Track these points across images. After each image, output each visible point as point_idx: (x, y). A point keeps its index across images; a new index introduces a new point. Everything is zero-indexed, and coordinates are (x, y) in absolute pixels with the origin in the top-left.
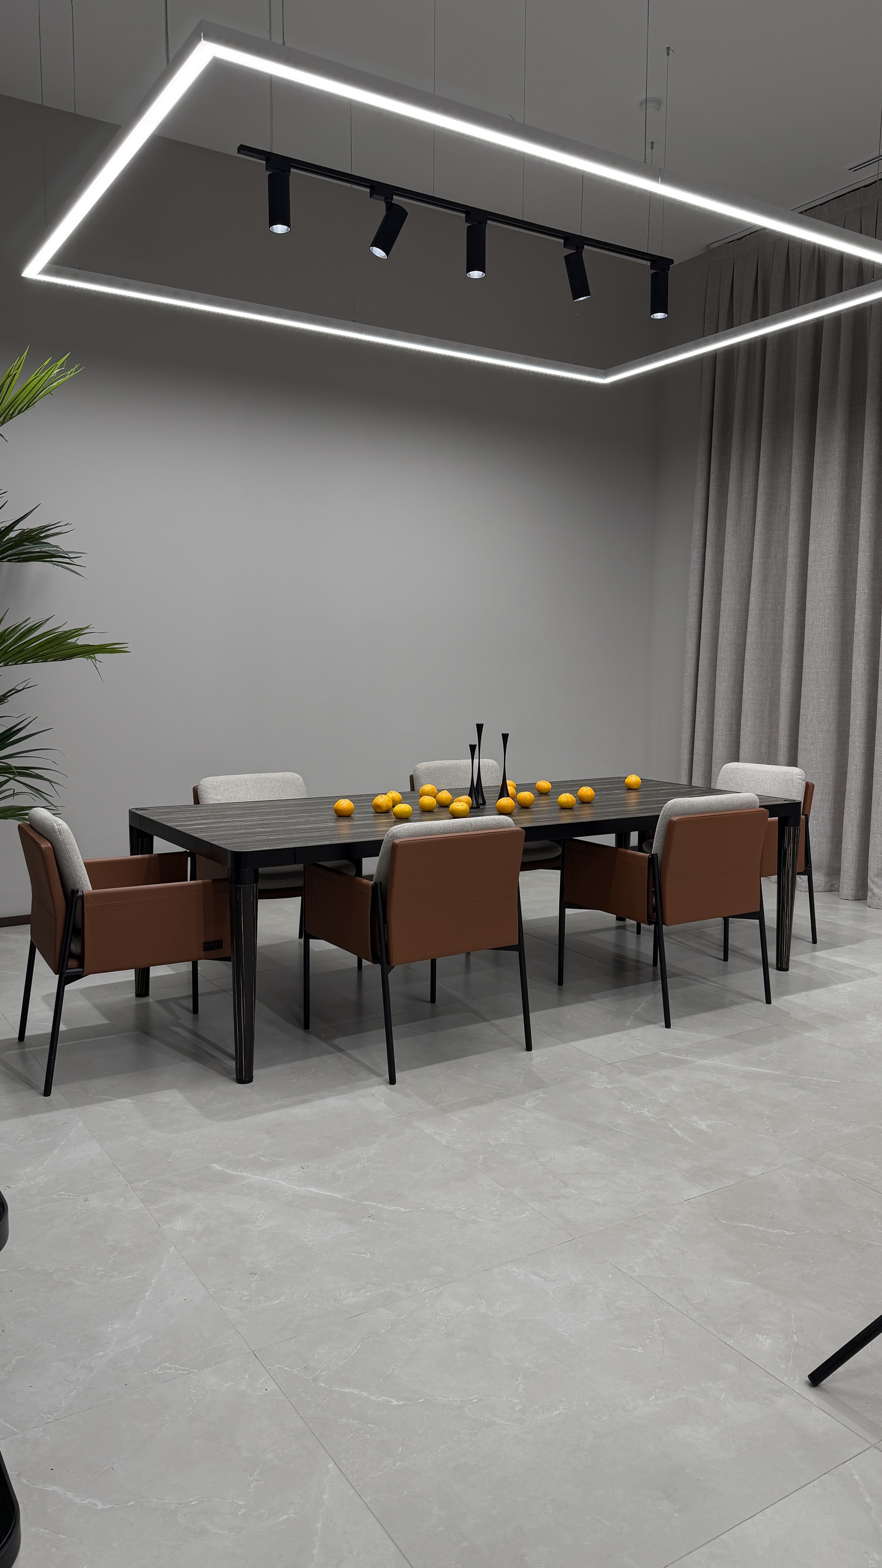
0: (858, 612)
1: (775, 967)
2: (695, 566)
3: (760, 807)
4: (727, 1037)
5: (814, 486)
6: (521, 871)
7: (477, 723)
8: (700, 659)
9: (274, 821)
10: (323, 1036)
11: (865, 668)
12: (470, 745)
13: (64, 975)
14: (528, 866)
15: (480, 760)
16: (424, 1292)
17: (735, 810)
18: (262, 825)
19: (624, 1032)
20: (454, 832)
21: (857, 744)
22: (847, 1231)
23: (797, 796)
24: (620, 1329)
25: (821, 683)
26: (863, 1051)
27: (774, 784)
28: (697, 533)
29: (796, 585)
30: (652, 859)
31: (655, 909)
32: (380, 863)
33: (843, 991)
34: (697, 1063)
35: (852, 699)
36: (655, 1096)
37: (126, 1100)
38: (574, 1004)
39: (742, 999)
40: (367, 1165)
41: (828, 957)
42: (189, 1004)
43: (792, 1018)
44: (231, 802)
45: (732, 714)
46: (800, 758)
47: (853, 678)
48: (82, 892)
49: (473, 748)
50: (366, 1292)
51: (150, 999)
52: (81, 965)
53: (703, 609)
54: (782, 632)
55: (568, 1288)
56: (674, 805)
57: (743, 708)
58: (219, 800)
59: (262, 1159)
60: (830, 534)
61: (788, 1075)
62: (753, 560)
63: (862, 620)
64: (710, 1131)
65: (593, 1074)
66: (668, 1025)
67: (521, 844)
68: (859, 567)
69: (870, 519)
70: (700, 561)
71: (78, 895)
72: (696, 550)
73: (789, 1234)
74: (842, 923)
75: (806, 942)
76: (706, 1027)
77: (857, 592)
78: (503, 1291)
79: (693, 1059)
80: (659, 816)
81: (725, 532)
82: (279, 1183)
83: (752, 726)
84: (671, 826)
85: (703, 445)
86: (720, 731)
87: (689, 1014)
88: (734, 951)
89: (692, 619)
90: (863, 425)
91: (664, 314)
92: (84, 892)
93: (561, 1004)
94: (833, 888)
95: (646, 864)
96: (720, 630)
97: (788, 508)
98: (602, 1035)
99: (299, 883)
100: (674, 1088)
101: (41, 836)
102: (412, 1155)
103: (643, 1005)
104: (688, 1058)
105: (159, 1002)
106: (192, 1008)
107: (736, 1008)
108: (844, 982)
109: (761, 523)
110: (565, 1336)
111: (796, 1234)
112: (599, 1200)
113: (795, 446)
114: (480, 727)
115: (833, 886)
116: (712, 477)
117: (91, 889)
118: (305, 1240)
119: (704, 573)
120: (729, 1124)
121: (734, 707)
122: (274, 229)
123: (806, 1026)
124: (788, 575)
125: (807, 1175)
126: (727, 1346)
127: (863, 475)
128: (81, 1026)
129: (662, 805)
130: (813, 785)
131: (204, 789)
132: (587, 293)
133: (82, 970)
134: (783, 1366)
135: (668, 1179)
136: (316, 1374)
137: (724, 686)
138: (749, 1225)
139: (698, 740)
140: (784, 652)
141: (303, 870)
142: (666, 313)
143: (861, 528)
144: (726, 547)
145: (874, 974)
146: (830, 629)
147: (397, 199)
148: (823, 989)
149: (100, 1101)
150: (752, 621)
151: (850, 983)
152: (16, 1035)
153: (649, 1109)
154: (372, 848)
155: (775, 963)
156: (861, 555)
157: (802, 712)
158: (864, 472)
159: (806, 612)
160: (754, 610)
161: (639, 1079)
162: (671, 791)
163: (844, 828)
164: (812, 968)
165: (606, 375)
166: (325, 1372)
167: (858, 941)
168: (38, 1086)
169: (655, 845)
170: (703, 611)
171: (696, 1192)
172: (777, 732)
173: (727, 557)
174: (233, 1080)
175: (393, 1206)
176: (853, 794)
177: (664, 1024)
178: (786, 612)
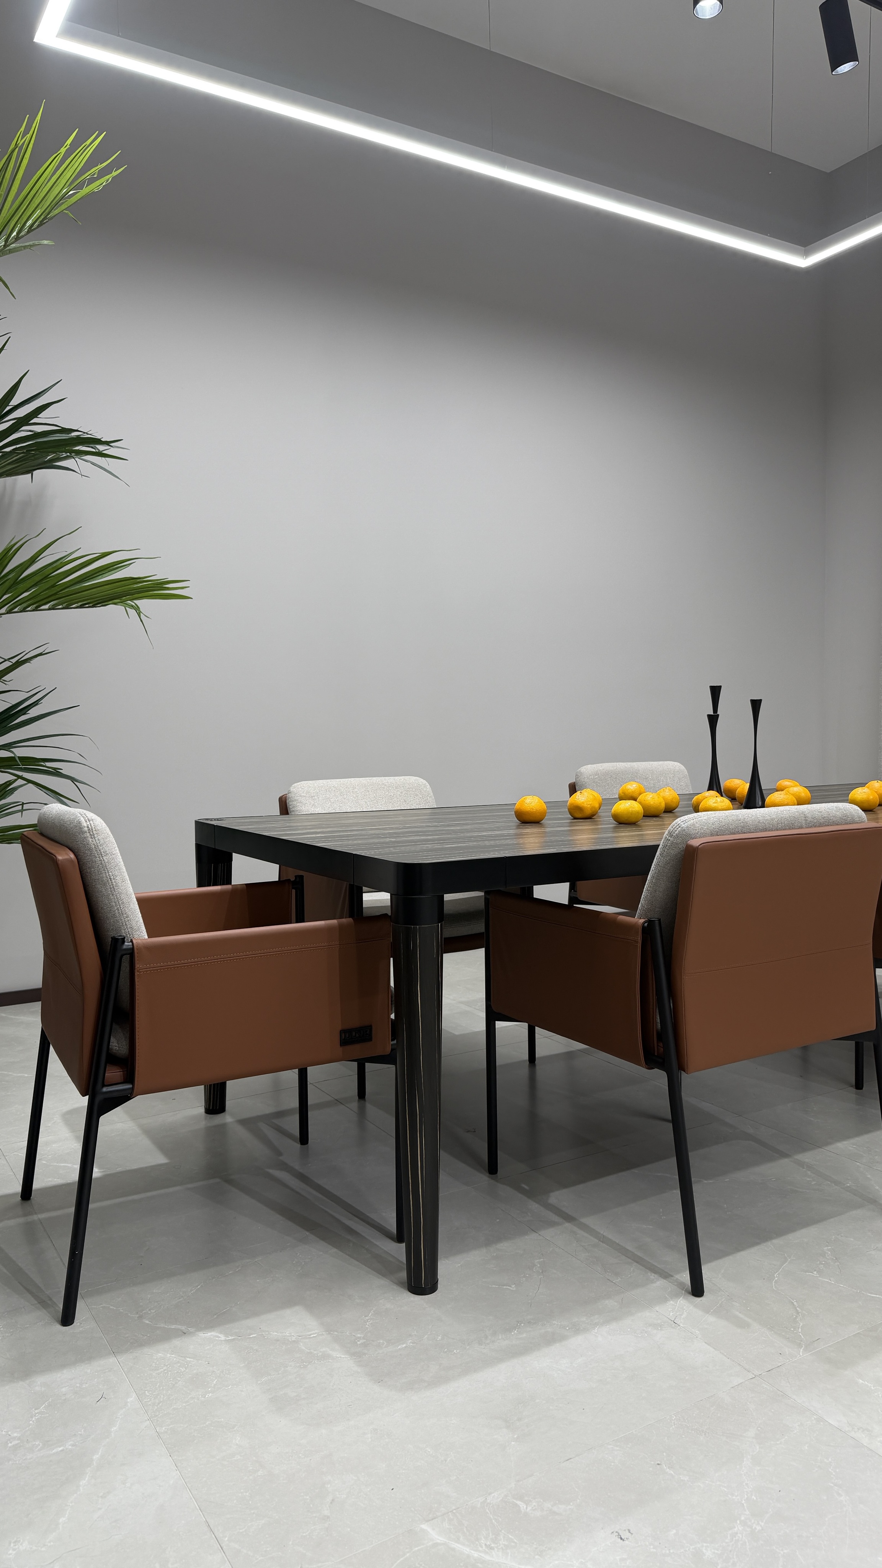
7: (709, 685)
10: (526, 1187)
13: (99, 1098)
37: (212, 1333)
42: (293, 1124)
48: (132, 941)
51: (227, 1118)
52: (129, 1078)
71: (124, 947)
92: (134, 941)
101: (57, 844)
105: (244, 1122)
106: (298, 1134)
114: (715, 691)
117: (146, 937)
128: (124, 1170)
131: (296, 798)
133: (131, 1086)
141: (484, 902)
149: (166, 1336)
152: (18, 1188)
165: (806, 254)
168: (51, 1299)
174: (400, 1284)
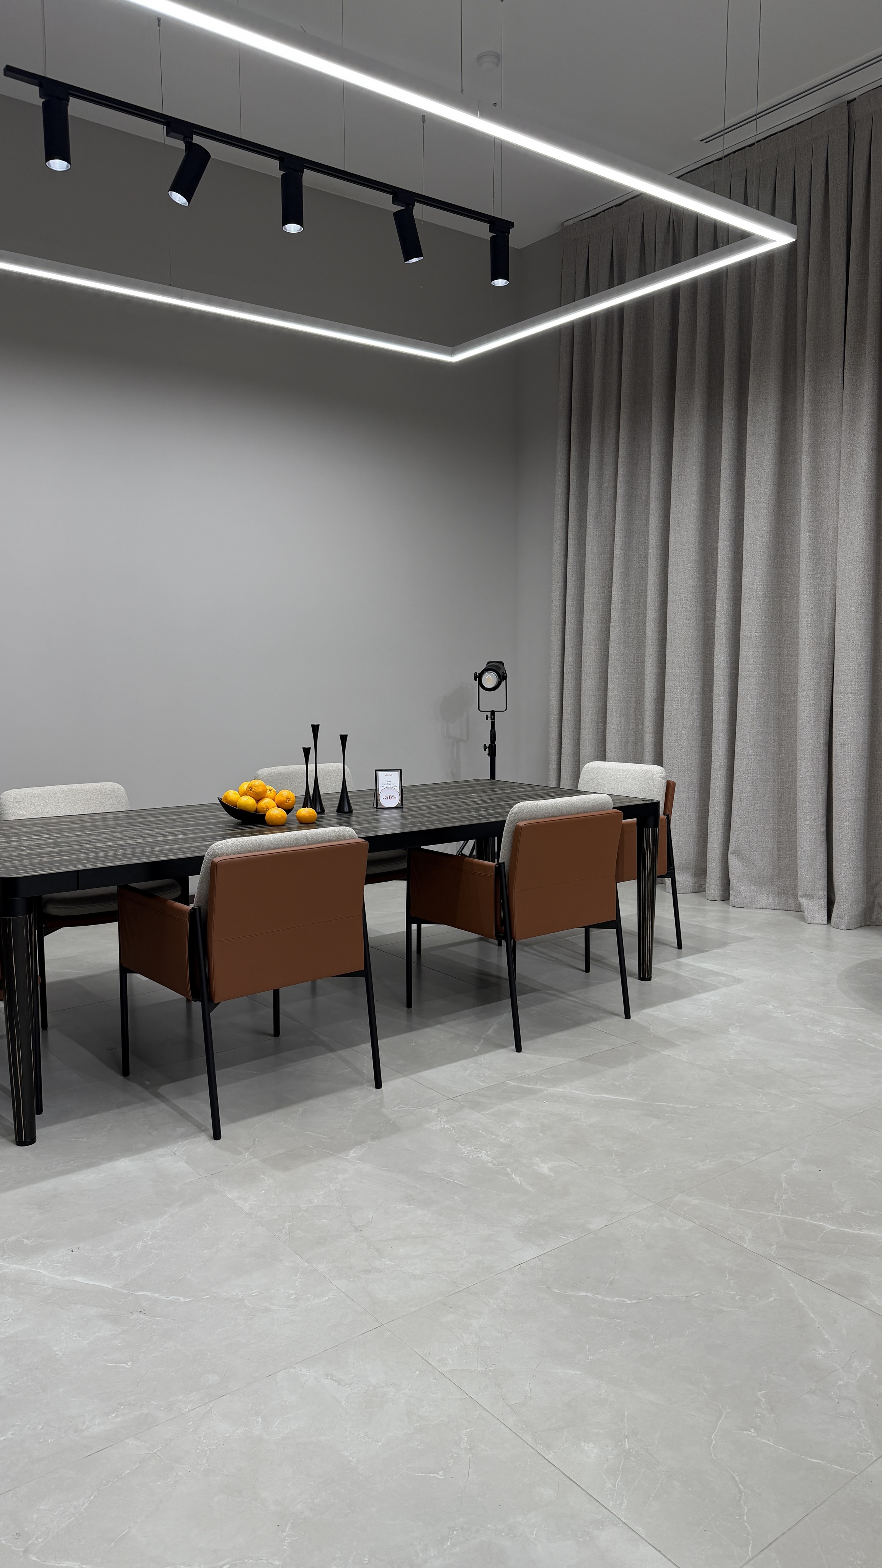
0: (719, 604)
1: (638, 977)
2: (558, 559)
3: (614, 808)
4: (580, 1059)
5: (673, 473)
6: (366, 884)
7: (312, 724)
8: (565, 655)
9: (70, 839)
11: (727, 662)
12: (304, 748)
14: (372, 879)
15: (317, 764)
16: (188, 1411)
17: (587, 812)
18: (54, 845)
19: (471, 1060)
20: (287, 847)
21: (721, 740)
22: (695, 1294)
23: (658, 795)
24: (419, 1448)
25: (684, 678)
26: (724, 1069)
27: (635, 784)
28: (559, 523)
29: (658, 577)
30: (499, 868)
31: (503, 922)
32: (201, 881)
33: (706, 1001)
34: (546, 1092)
35: (714, 694)
36: (496, 1136)
38: (422, 1028)
39: (601, 1015)
40: (150, 1243)
41: (692, 963)
43: (651, 1034)
44: (37, 817)
45: (598, 711)
46: (665, 755)
47: (715, 672)
49: (307, 751)
50: (117, 1416)
53: (567, 603)
54: (645, 626)
55: (365, 1393)
56: (519, 809)
57: (608, 705)
58: (23, 816)
59: (26, 1241)
60: (690, 523)
61: (642, 1102)
62: (615, 552)
63: (724, 612)
64: (552, 1174)
65: (431, 1112)
66: (519, 1049)
67: (365, 855)
68: (719, 557)
69: (730, 506)
70: (563, 553)
72: (558, 542)
73: (629, 1302)
74: (709, 926)
75: (671, 948)
76: (560, 1049)
77: (718, 583)
78: (286, 1403)
79: (543, 1087)
80: (505, 821)
81: (586, 523)
82: (39, 1272)
83: (618, 724)
84: (518, 831)
85: (562, 433)
86: (587, 730)
87: (543, 1034)
88: (598, 961)
89: (556, 614)
90: (721, 408)
91: (505, 281)
93: (410, 1029)
94: (700, 889)
95: (493, 874)
96: (584, 625)
97: (648, 497)
98: (448, 1064)
99: (113, 907)
100: (518, 1124)
102: (206, 1227)
103: (495, 1026)
104: (537, 1087)
107: (593, 1025)
108: (707, 991)
109: (621, 513)
110: (352, 1462)
111: (637, 1302)
112: (418, 1272)
113: (654, 431)
114: (315, 728)
115: (701, 887)
116: (572, 466)
118: (55, 1349)
119: (567, 565)
120: (574, 1165)
121: (600, 704)
122: (52, 165)
123: (667, 1043)
124: (649, 566)
125: (655, 1225)
126: (546, 1461)
127: (723, 460)
129: (507, 810)
130: (674, 784)
132: (419, 254)
134: (609, 1485)
135: (499, 1240)
136: (29, 1543)
137: (589, 683)
138: (584, 1294)
139: (565, 739)
140: (648, 646)
141: (117, 892)
142: (507, 279)
143: (720, 516)
144: (588, 539)
145: (739, 981)
146: (692, 622)
147: (197, 140)
148: (686, 999)
150: (615, 615)
151: (713, 992)
153: (487, 1152)
154: (193, 864)
155: (637, 972)
156: (721, 544)
157: (666, 707)
158: (723, 457)
159: (668, 605)
160: (617, 603)
161: (481, 1115)
162: (528, 793)
163: (709, 827)
164: (677, 976)
165: (452, 353)
166: (40, 1538)
167: (723, 944)
169: (502, 853)
170: (567, 606)
171: (529, 1253)
172: (643, 729)
173: (589, 548)
174: (12, 1141)
175: (172, 1296)
176: (717, 791)
177: (514, 1047)
178: (648, 605)
